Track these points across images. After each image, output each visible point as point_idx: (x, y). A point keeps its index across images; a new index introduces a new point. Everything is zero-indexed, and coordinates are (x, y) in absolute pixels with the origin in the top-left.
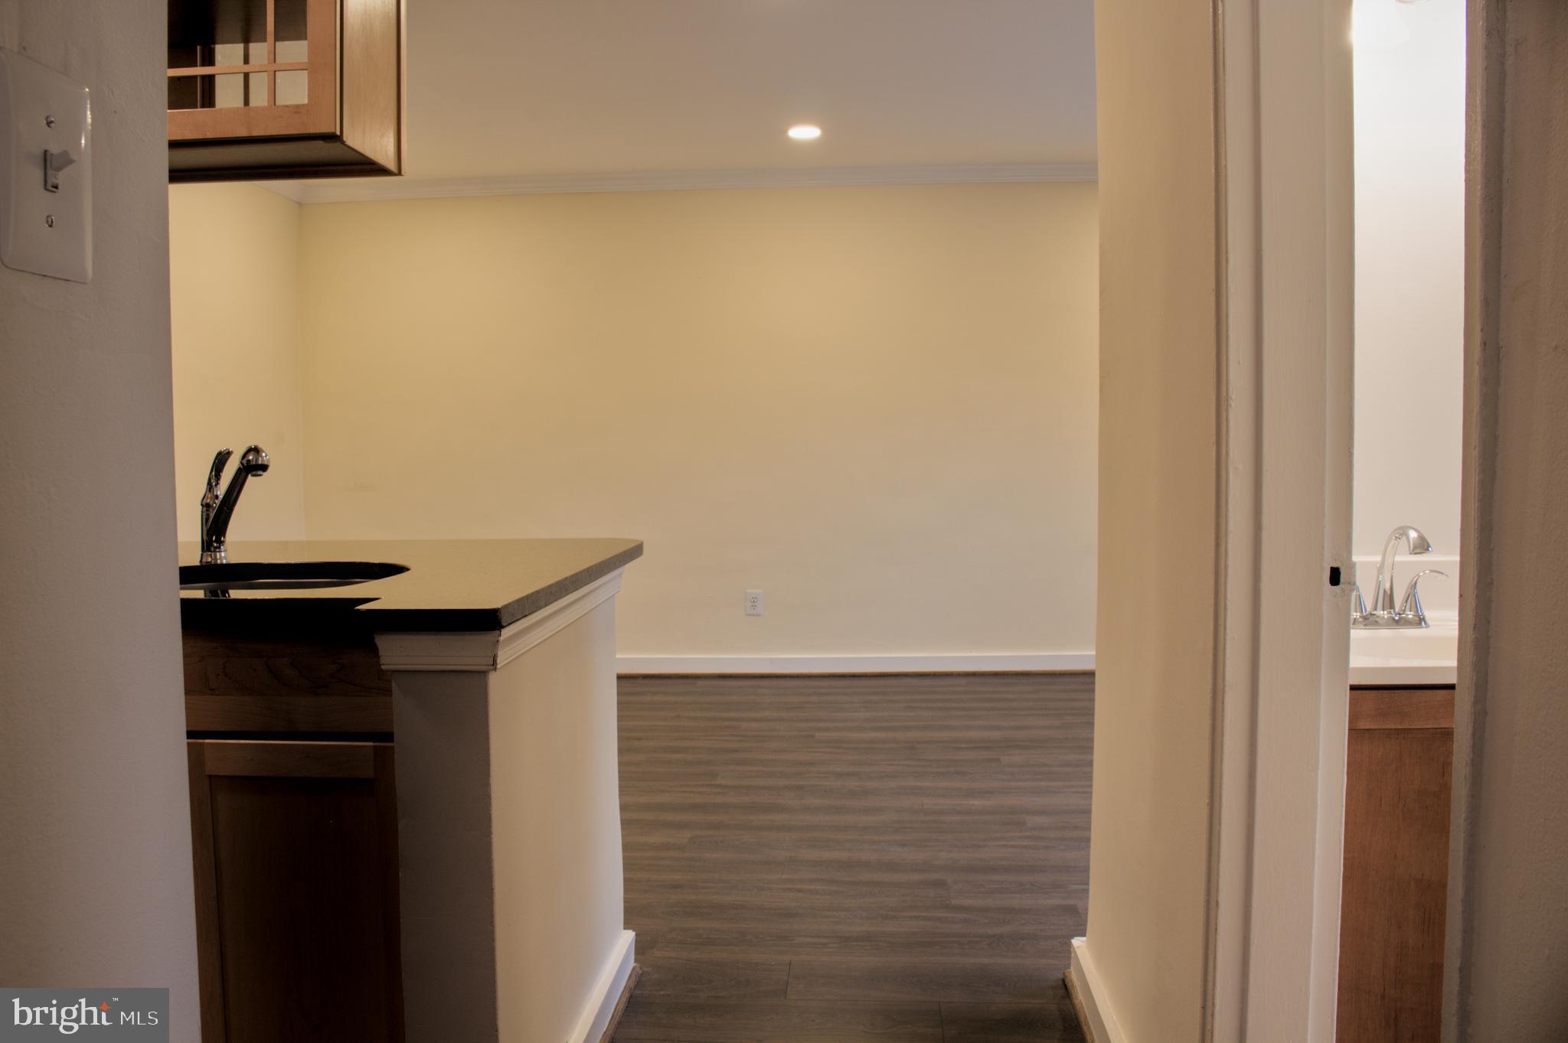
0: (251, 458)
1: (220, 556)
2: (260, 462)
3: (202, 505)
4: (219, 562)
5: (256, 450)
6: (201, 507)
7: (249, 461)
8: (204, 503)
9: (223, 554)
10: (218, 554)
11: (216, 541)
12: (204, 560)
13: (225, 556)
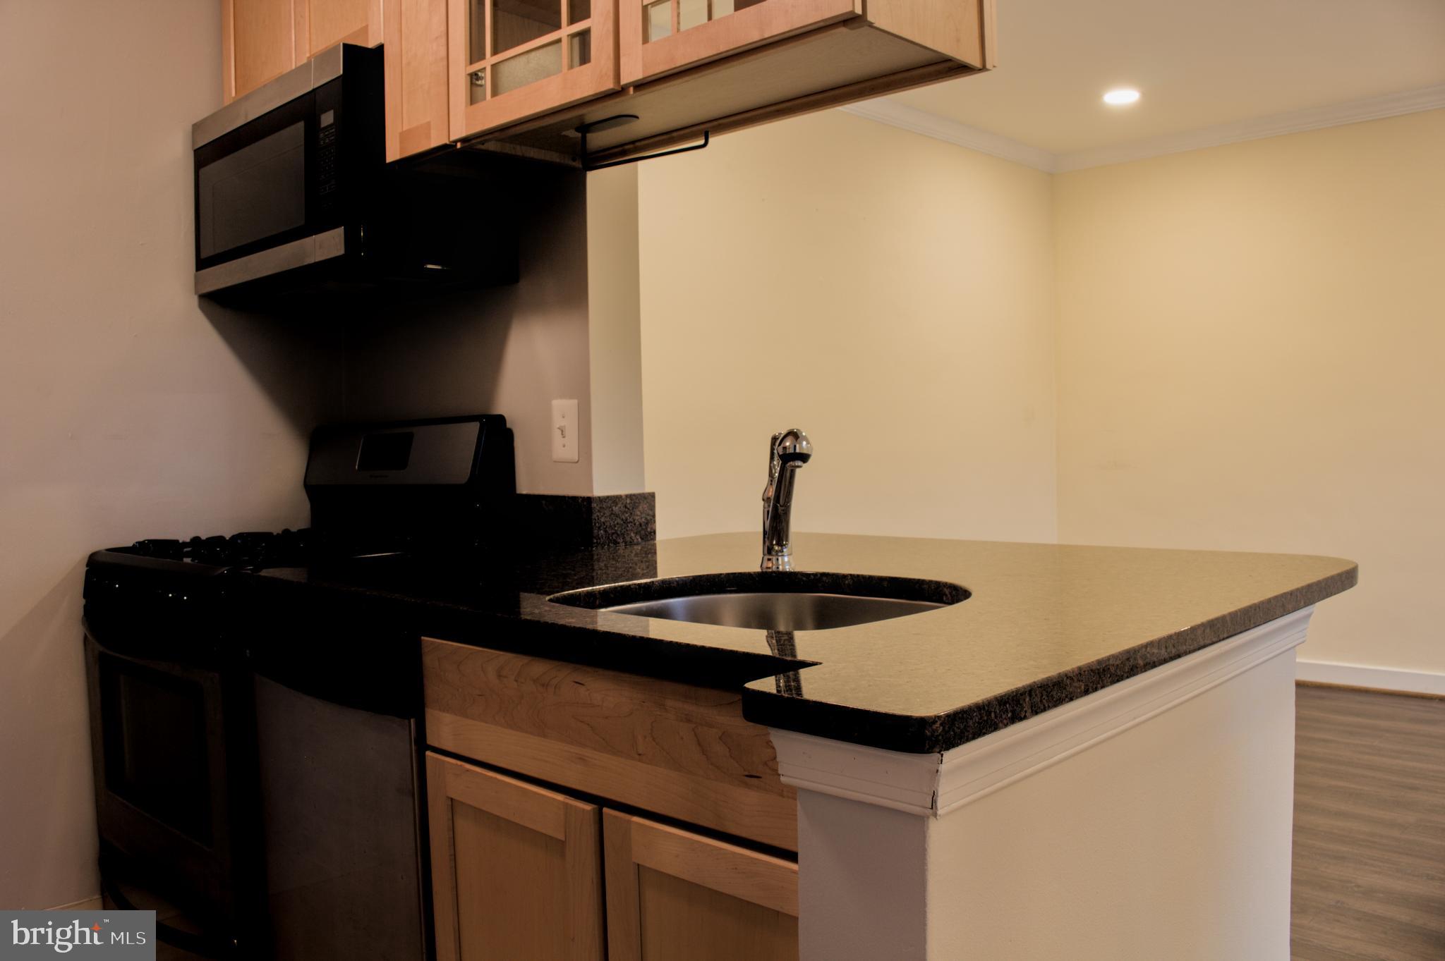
0: (788, 444)
1: (783, 560)
2: (798, 451)
3: (763, 500)
4: (781, 568)
5: (794, 435)
6: (762, 503)
7: (785, 448)
8: (765, 498)
9: (786, 559)
10: (780, 558)
11: (778, 544)
12: (765, 565)
13: (789, 561)
